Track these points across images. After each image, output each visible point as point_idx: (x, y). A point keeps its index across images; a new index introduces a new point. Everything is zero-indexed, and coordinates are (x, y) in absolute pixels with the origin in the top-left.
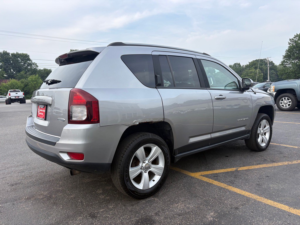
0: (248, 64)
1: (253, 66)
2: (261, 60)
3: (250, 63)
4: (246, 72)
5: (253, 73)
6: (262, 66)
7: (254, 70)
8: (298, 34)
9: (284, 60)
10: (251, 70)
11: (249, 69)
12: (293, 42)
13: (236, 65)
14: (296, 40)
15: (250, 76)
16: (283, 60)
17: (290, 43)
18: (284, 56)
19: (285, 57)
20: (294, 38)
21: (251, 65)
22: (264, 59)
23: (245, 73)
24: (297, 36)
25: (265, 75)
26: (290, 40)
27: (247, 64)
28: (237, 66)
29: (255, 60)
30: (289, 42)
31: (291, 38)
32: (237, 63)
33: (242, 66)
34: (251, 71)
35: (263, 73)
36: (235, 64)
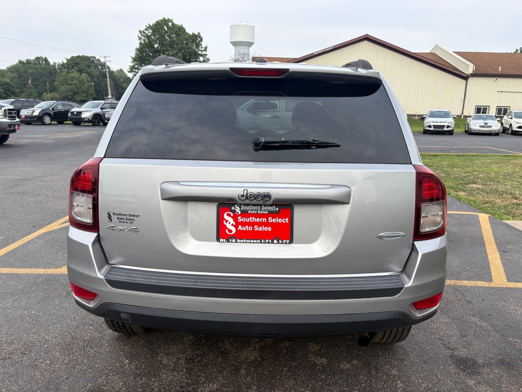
0: (65, 61)
1: (75, 67)
2: (88, 58)
3: (68, 60)
4: (63, 76)
5: (76, 80)
6: (91, 70)
7: (76, 75)
8: (150, 25)
9: (134, 65)
10: (72, 74)
11: (69, 72)
12: (144, 36)
13: (39, 61)
14: (149, 34)
15: (71, 85)
16: (132, 64)
17: (141, 38)
18: (133, 58)
19: (135, 60)
20: (146, 29)
21: (70, 65)
22: (92, 57)
23: (61, 78)
24: (149, 27)
25: (97, 86)
26: (140, 32)
27: (63, 62)
28: (43, 63)
29: (75, 56)
30: (140, 36)
31: (141, 30)
32: (42, 58)
33: (52, 63)
34: (72, 76)
35: (94, 82)
36: (38, 59)
